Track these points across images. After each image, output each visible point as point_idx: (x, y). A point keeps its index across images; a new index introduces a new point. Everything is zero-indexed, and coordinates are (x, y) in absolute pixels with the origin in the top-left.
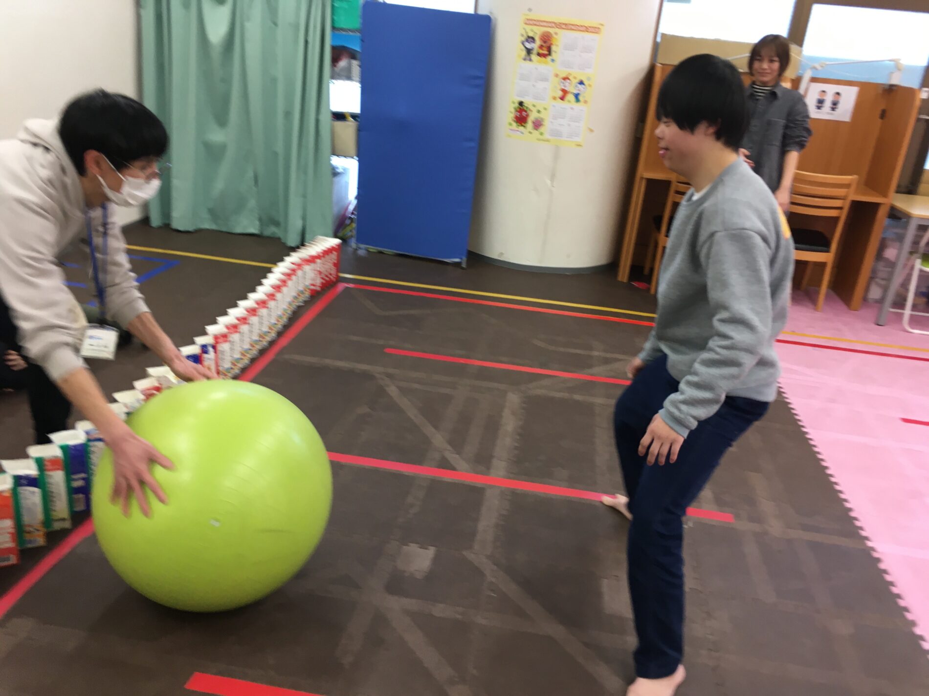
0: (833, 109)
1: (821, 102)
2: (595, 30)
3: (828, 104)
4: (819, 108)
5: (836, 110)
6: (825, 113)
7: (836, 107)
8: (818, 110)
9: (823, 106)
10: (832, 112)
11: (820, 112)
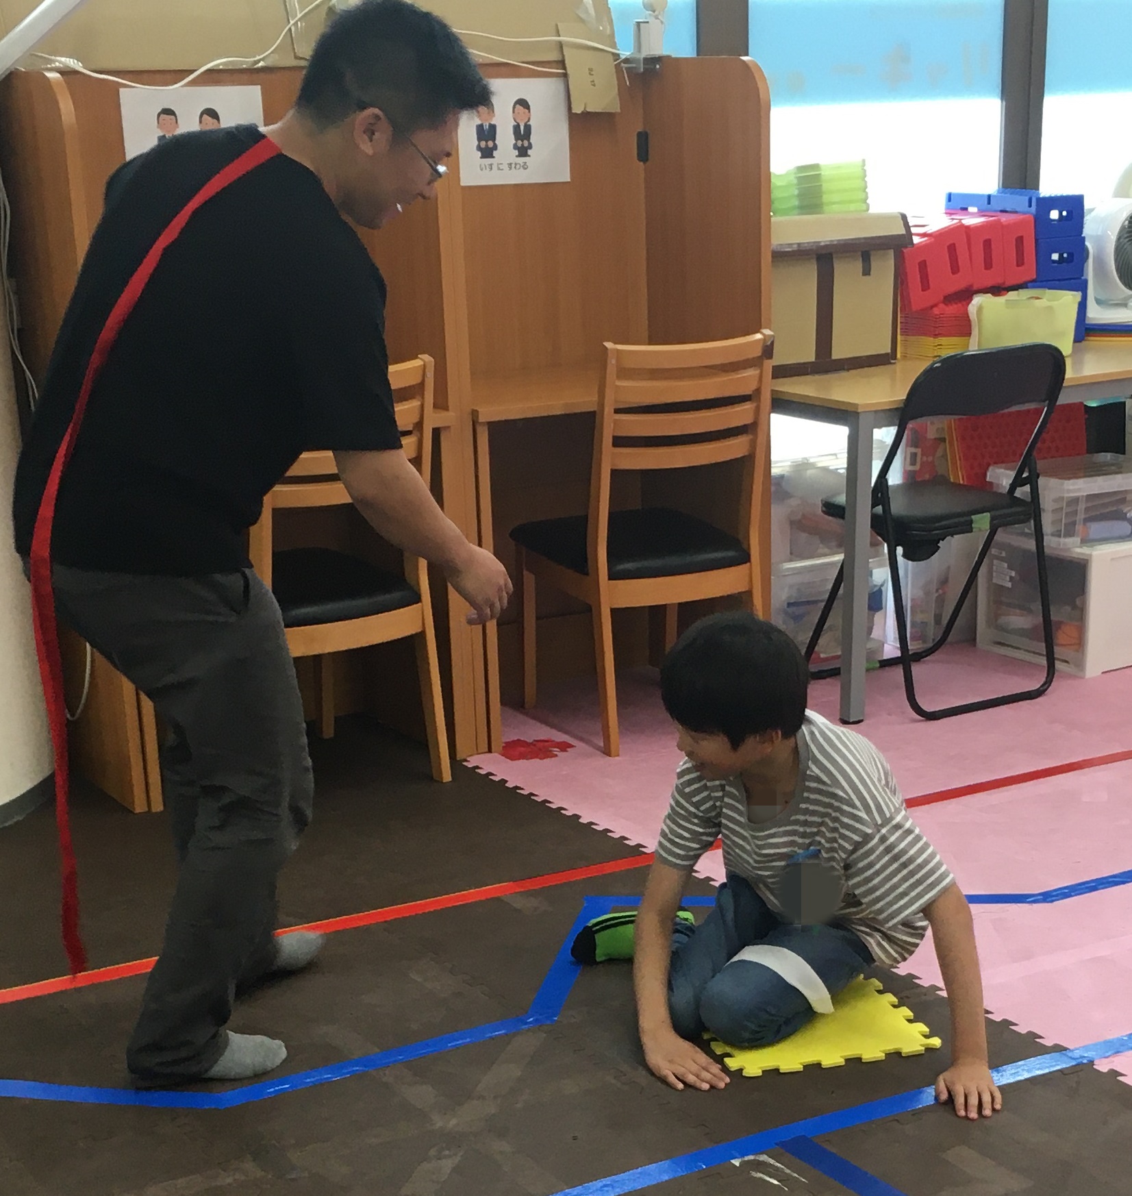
0: (523, 152)
1: (486, 135)
3: (505, 139)
4: (487, 153)
5: (530, 152)
6: (506, 167)
7: (526, 143)
8: (488, 161)
9: (495, 147)
10: (522, 160)
11: (491, 165)
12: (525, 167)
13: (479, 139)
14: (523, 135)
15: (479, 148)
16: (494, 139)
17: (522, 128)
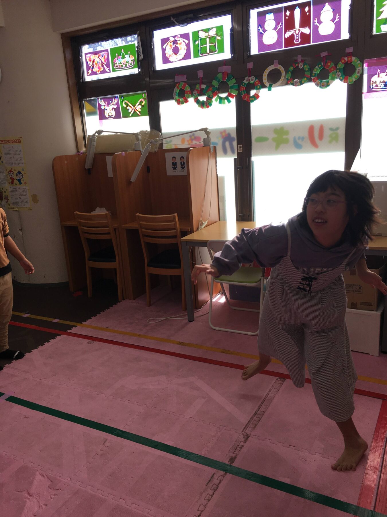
1: (174, 165)
2: (18, 141)
3: (179, 165)
4: (175, 168)
5: (184, 168)
6: (179, 171)
7: (183, 166)
8: (176, 170)
9: (176, 167)
10: (183, 170)
11: (176, 171)
12: (183, 171)
13: (173, 166)
14: (182, 164)
15: (173, 167)
16: (176, 166)
17: (182, 163)
